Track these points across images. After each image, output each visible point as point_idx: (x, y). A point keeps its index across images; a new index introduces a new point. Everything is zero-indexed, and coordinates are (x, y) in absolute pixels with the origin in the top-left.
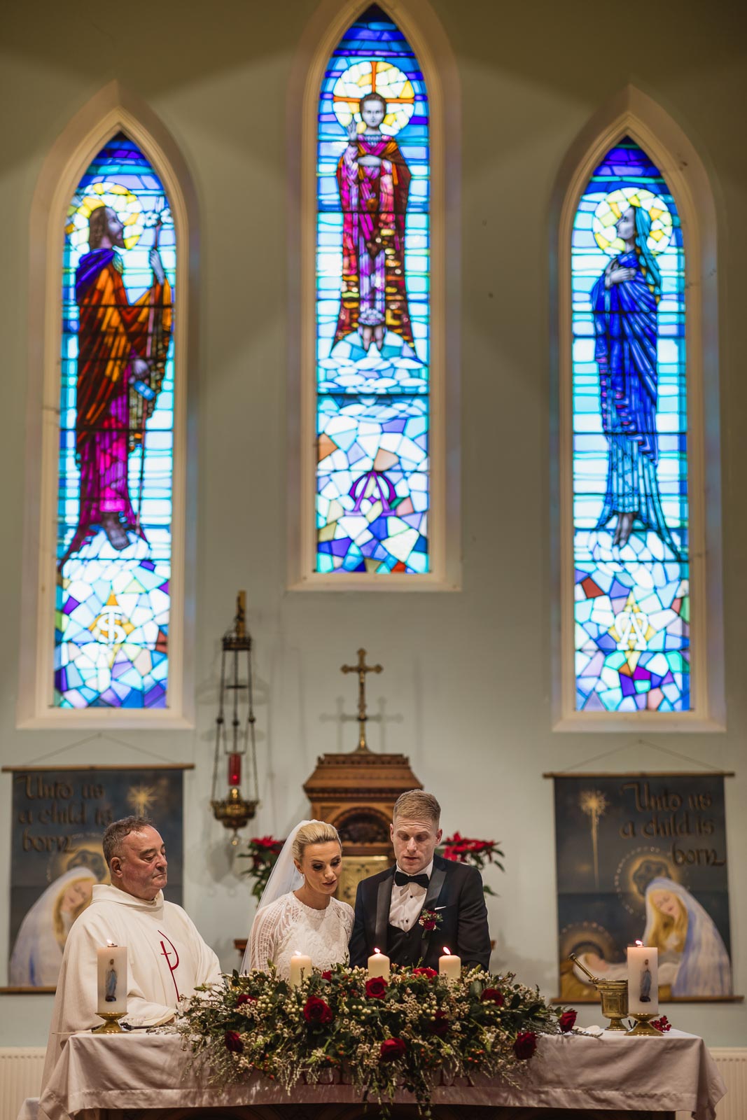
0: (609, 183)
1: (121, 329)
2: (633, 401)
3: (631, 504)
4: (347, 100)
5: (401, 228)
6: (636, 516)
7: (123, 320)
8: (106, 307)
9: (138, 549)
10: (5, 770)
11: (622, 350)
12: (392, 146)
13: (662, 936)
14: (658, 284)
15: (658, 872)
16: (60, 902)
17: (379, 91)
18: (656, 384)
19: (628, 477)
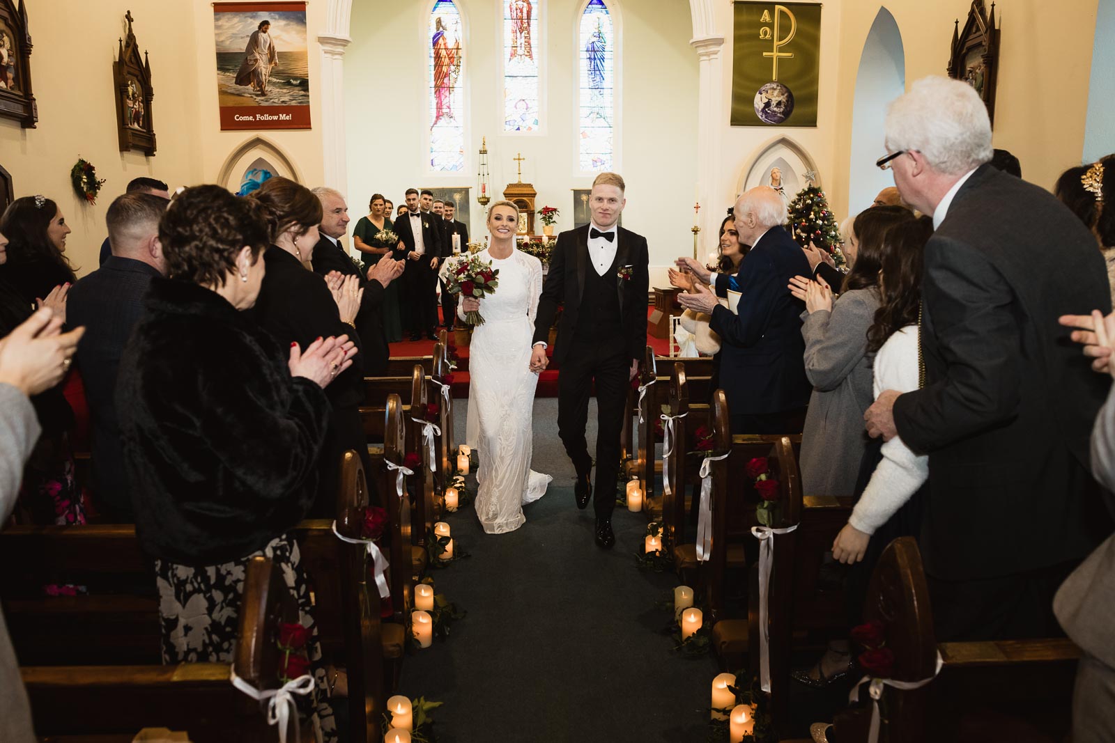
1: (447, 56)
5: (529, 24)
7: (447, 53)
8: (442, 49)
14: (605, 42)
19: (596, 102)
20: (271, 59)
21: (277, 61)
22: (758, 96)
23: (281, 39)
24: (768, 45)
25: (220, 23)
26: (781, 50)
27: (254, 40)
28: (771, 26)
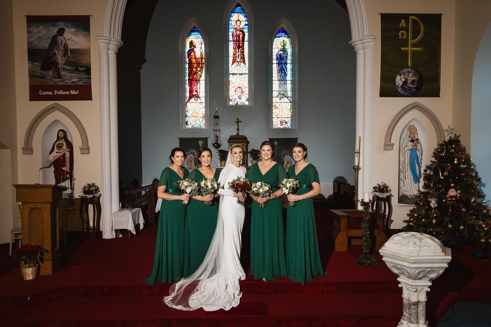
0: (279, 36)
1: (196, 63)
2: (283, 75)
3: (282, 93)
4: (234, 21)
5: (243, 45)
6: (283, 95)
7: (196, 61)
8: (193, 58)
9: (199, 101)
10: (178, 138)
11: (281, 66)
12: (242, 30)
13: (287, 165)
14: (287, 54)
15: (286, 154)
16: (188, 160)
17: (240, 19)
18: (287, 72)
19: (282, 88)
20: (65, 54)
21: (70, 55)
22: (398, 78)
23: (72, 41)
24: (405, 43)
25: (31, 29)
26: (413, 46)
27: (54, 41)
28: (407, 30)
